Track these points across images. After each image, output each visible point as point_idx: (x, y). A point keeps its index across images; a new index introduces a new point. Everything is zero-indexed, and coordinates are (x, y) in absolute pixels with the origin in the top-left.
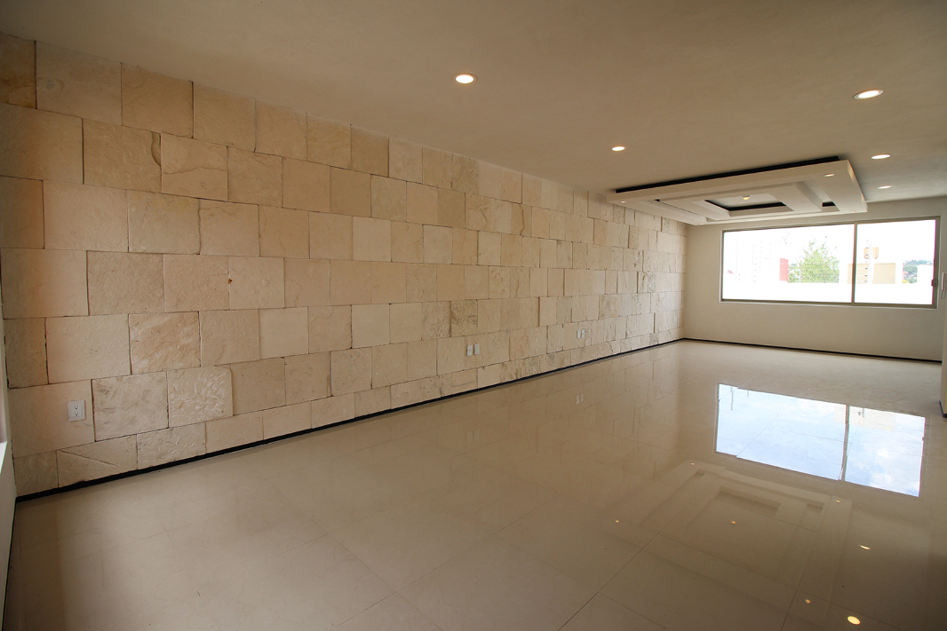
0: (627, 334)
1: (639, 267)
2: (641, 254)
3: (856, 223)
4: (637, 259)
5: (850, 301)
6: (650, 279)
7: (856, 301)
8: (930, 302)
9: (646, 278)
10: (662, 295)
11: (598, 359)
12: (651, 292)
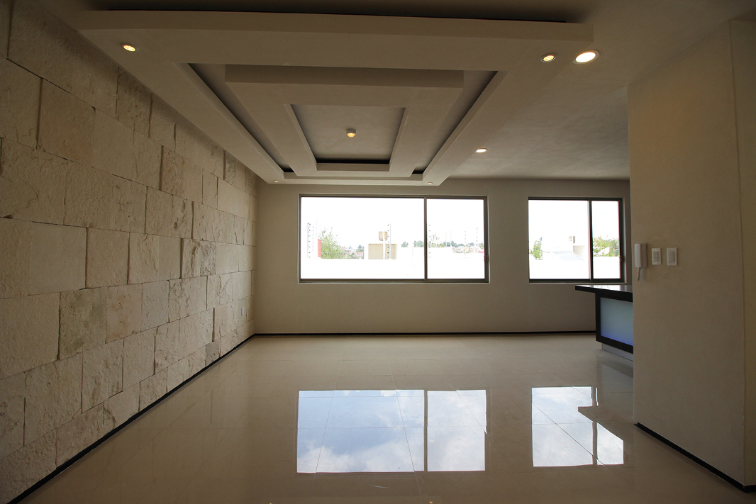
0: (155, 365)
1: (184, 231)
2: (189, 207)
3: (426, 197)
4: (179, 214)
5: (423, 278)
6: (205, 254)
7: (429, 277)
8: (483, 277)
9: (199, 250)
10: (225, 279)
11: (60, 469)
12: (206, 274)
